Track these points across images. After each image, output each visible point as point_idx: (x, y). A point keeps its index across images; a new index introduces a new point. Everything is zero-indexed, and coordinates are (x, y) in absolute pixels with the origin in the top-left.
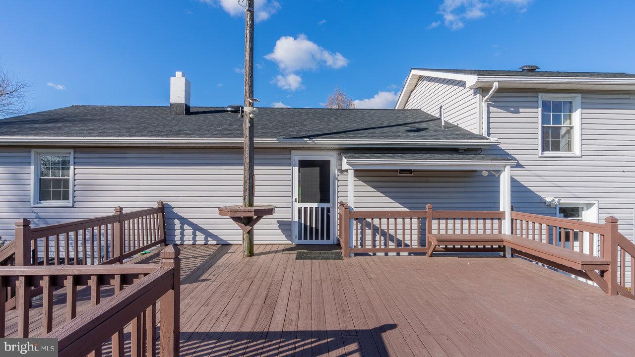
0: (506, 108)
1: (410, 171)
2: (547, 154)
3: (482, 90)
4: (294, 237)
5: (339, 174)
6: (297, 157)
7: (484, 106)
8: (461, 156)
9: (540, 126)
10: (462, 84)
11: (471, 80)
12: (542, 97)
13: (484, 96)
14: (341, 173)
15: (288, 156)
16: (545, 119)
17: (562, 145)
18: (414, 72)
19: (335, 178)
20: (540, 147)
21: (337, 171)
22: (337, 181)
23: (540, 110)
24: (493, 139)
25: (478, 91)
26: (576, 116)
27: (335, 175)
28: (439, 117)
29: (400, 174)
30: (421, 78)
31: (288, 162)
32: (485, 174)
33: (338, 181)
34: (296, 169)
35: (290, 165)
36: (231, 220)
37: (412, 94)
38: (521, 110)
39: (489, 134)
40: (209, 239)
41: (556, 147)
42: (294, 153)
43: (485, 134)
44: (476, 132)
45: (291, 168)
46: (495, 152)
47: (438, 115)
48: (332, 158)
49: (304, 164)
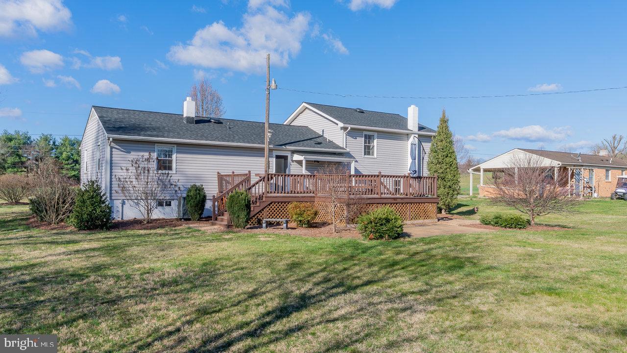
0: (352, 137)
1: (318, 162)
2: (366, 156)
3: (345, 129)
6: (275, 153)
7: (345, 135)
8: (336, 156)
9: (363, 145)
10: (337, 124)
11: (341, 125)
12: (365, 133)
13: (345, 131)
14: (292, 162)
16: (365, 142)
17: (371, 153)
18: (304, 104)
20: (363, 154)
21: (290, 161)
23: (363, 138)
24: (348, 150)
25: (343, 129)
26: (375, 141)
27: (290, 163)
30: (307, 108)
31: (271, 155)
32: (346, 163)
34: (274, 159)
35: (273, 157)
38: (357, 138)
39: (346, 147)
41: (369, 154)
42: (273, 151)
43: (345, 147)
44: (341, 146)
46: (348, 155)
47: (321, 133)
48: (289, 154)
49: (278, 157)
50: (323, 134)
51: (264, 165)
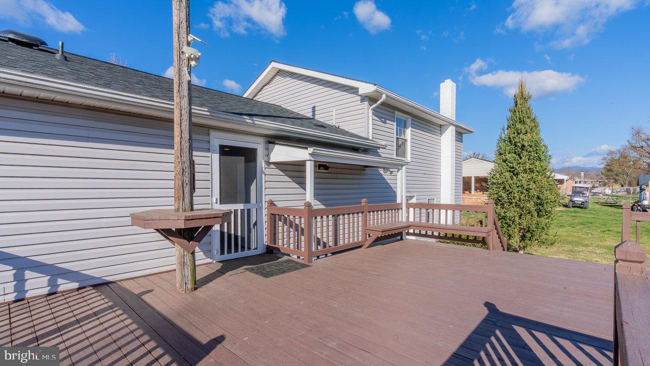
0: (381, 118)
1: (326, 167)
3: (371, 99)
4: (215, 252)
5: (266, 167)
6: (217, 139)
7: (371, 113)
9: (395, 136)
10: (353, 90)
11: (368, 88)
12: (396, 114)
13: (371, 105)
14: (268, 166)
15: (205, 138)
16: (397, 132)
18: (273, 64)
19: (262, 172)
20: (395, 153)
21: (263, 164)
22: (263, 175)
23: (395, 124)
25: (367, 99)
26: (409, 132)
27: (262, 168)
28: (311, 117)
29: (319, 169)
30: (280, 72)
31: (205, 146)
33: (265, 175)
34: (216, 157)
35: (208, 150)
36: (158, 234)
37: (265, 87)
38: (388, 122)
40: (60, 281)
42: (213, 134)
43: (371, 138)
44: (364, 135)
45: (209, 154)
47: (310, 115)
48: (259, 145)
49: (226, 151)
50: (314, 115)
51: (172, 175)
